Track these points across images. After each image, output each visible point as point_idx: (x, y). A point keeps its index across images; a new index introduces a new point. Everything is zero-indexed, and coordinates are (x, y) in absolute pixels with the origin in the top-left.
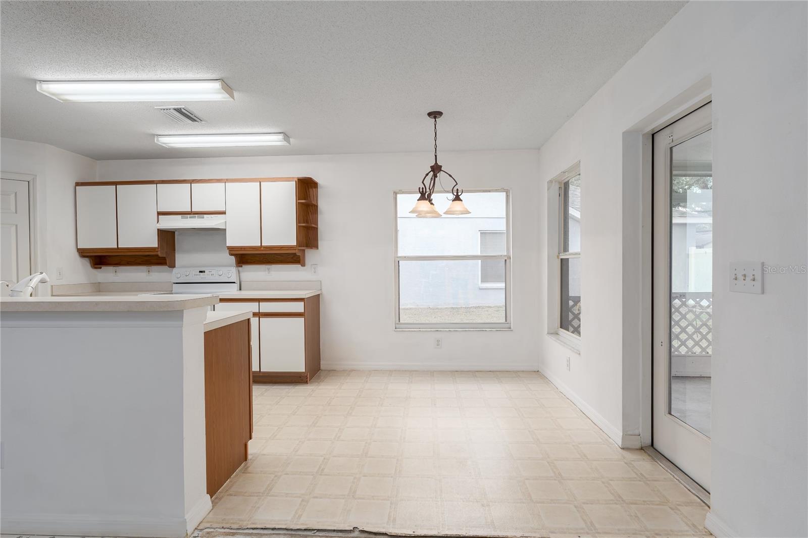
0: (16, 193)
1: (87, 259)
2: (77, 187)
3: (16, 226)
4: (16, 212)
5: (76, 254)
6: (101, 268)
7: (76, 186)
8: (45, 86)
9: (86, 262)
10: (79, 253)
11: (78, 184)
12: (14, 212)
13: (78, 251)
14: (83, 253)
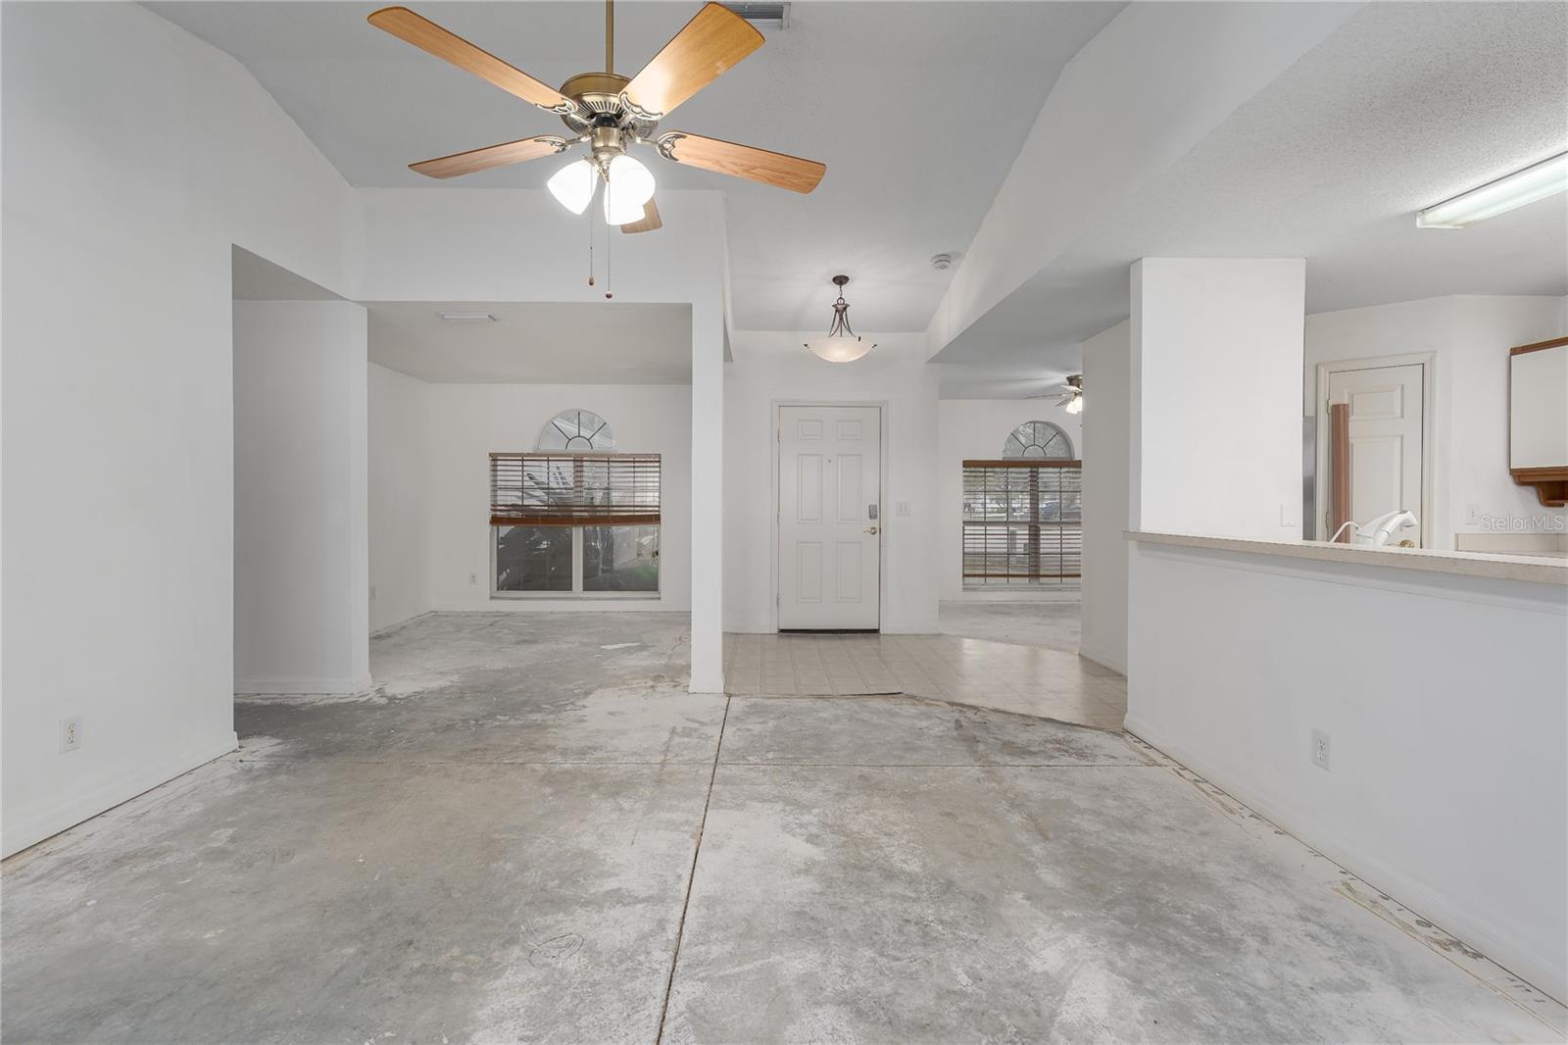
0: (1403, 387)
1: (1530, 488)
2: (1513, 357)
3: (1402, 437)
4: (1402, 417)
5: (1509, 480)
6: (1562, 505)
7: (1511, 355)
8: (1430, 216)
9: (1530, 495)
10: (1514, 477)
11: (1514, 351)
12: (1400, 415)
13: (1510, 474)
14: (1523, 477)
